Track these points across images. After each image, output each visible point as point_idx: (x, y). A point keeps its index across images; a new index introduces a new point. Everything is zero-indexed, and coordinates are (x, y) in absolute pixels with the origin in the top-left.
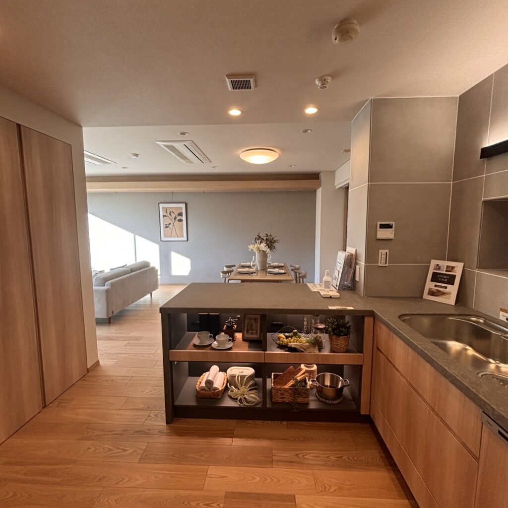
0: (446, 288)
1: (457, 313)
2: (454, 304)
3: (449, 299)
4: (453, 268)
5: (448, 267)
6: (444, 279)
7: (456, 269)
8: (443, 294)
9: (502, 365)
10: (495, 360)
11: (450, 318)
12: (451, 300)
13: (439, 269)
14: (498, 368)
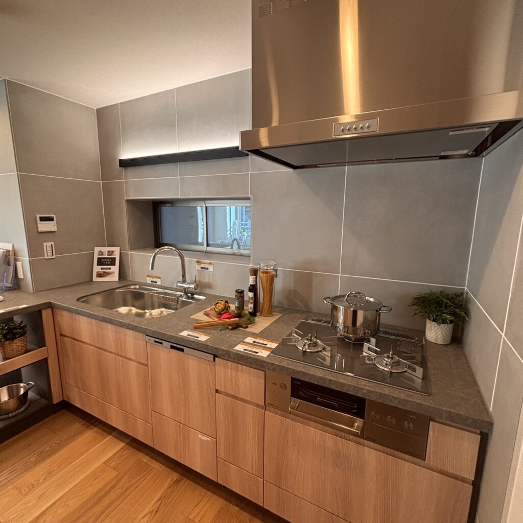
0: (110, 269)
1: (121, 286)
2: (118, 280)
3: (114, 277)
4: (113, 252)
5: (109, 252)
6: (107, 262)
7: (115, 253)
8: (109, 274)
9: (153, 311)
10: (148, 310)
11: (117, 291)
12: (115, 277)
13: (102, 254)
14: (151, 314)
